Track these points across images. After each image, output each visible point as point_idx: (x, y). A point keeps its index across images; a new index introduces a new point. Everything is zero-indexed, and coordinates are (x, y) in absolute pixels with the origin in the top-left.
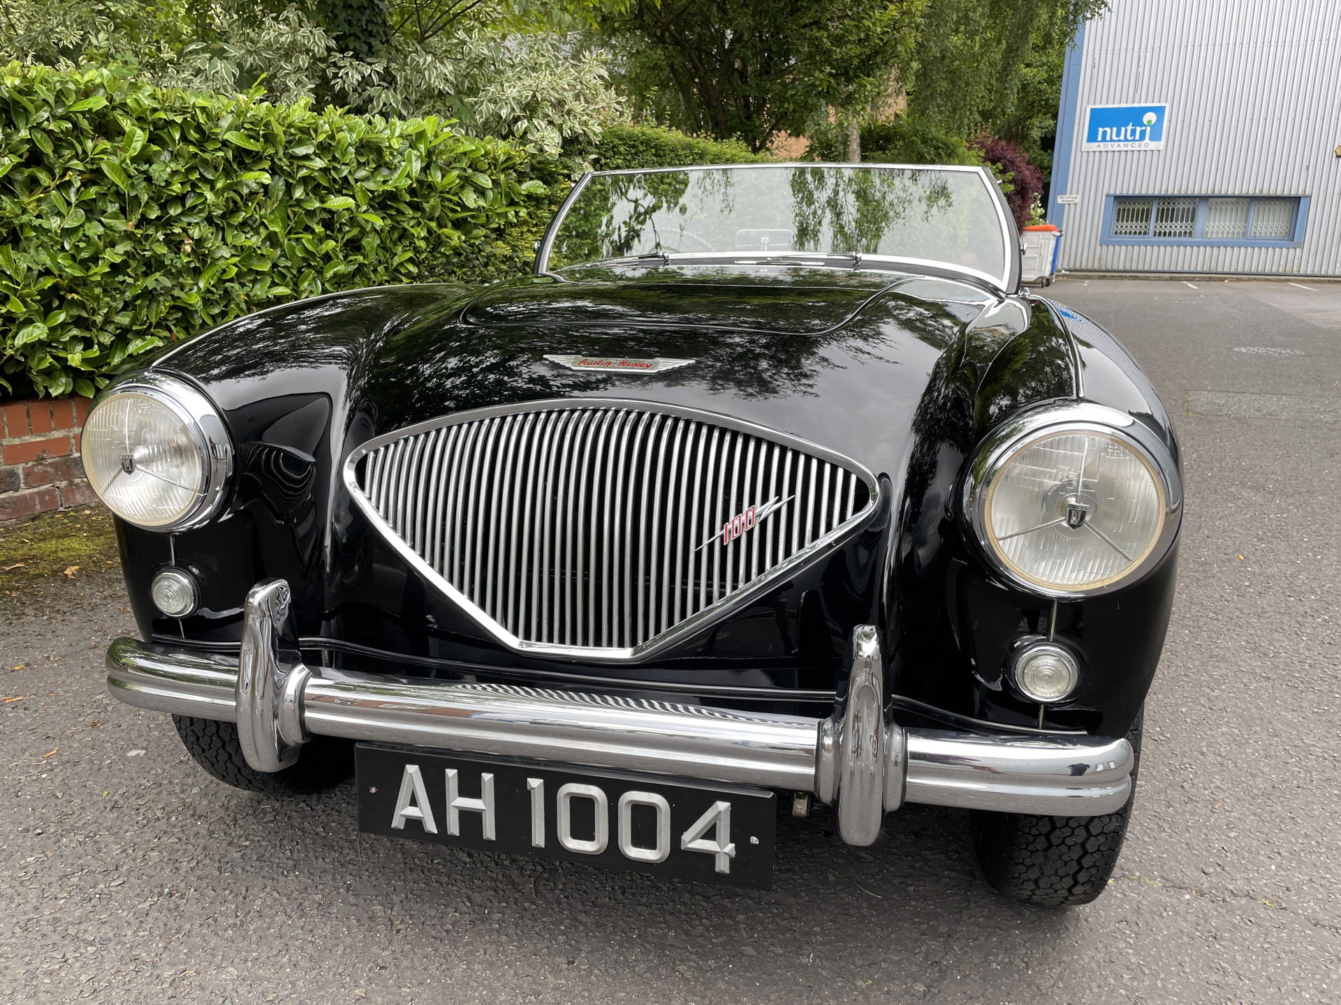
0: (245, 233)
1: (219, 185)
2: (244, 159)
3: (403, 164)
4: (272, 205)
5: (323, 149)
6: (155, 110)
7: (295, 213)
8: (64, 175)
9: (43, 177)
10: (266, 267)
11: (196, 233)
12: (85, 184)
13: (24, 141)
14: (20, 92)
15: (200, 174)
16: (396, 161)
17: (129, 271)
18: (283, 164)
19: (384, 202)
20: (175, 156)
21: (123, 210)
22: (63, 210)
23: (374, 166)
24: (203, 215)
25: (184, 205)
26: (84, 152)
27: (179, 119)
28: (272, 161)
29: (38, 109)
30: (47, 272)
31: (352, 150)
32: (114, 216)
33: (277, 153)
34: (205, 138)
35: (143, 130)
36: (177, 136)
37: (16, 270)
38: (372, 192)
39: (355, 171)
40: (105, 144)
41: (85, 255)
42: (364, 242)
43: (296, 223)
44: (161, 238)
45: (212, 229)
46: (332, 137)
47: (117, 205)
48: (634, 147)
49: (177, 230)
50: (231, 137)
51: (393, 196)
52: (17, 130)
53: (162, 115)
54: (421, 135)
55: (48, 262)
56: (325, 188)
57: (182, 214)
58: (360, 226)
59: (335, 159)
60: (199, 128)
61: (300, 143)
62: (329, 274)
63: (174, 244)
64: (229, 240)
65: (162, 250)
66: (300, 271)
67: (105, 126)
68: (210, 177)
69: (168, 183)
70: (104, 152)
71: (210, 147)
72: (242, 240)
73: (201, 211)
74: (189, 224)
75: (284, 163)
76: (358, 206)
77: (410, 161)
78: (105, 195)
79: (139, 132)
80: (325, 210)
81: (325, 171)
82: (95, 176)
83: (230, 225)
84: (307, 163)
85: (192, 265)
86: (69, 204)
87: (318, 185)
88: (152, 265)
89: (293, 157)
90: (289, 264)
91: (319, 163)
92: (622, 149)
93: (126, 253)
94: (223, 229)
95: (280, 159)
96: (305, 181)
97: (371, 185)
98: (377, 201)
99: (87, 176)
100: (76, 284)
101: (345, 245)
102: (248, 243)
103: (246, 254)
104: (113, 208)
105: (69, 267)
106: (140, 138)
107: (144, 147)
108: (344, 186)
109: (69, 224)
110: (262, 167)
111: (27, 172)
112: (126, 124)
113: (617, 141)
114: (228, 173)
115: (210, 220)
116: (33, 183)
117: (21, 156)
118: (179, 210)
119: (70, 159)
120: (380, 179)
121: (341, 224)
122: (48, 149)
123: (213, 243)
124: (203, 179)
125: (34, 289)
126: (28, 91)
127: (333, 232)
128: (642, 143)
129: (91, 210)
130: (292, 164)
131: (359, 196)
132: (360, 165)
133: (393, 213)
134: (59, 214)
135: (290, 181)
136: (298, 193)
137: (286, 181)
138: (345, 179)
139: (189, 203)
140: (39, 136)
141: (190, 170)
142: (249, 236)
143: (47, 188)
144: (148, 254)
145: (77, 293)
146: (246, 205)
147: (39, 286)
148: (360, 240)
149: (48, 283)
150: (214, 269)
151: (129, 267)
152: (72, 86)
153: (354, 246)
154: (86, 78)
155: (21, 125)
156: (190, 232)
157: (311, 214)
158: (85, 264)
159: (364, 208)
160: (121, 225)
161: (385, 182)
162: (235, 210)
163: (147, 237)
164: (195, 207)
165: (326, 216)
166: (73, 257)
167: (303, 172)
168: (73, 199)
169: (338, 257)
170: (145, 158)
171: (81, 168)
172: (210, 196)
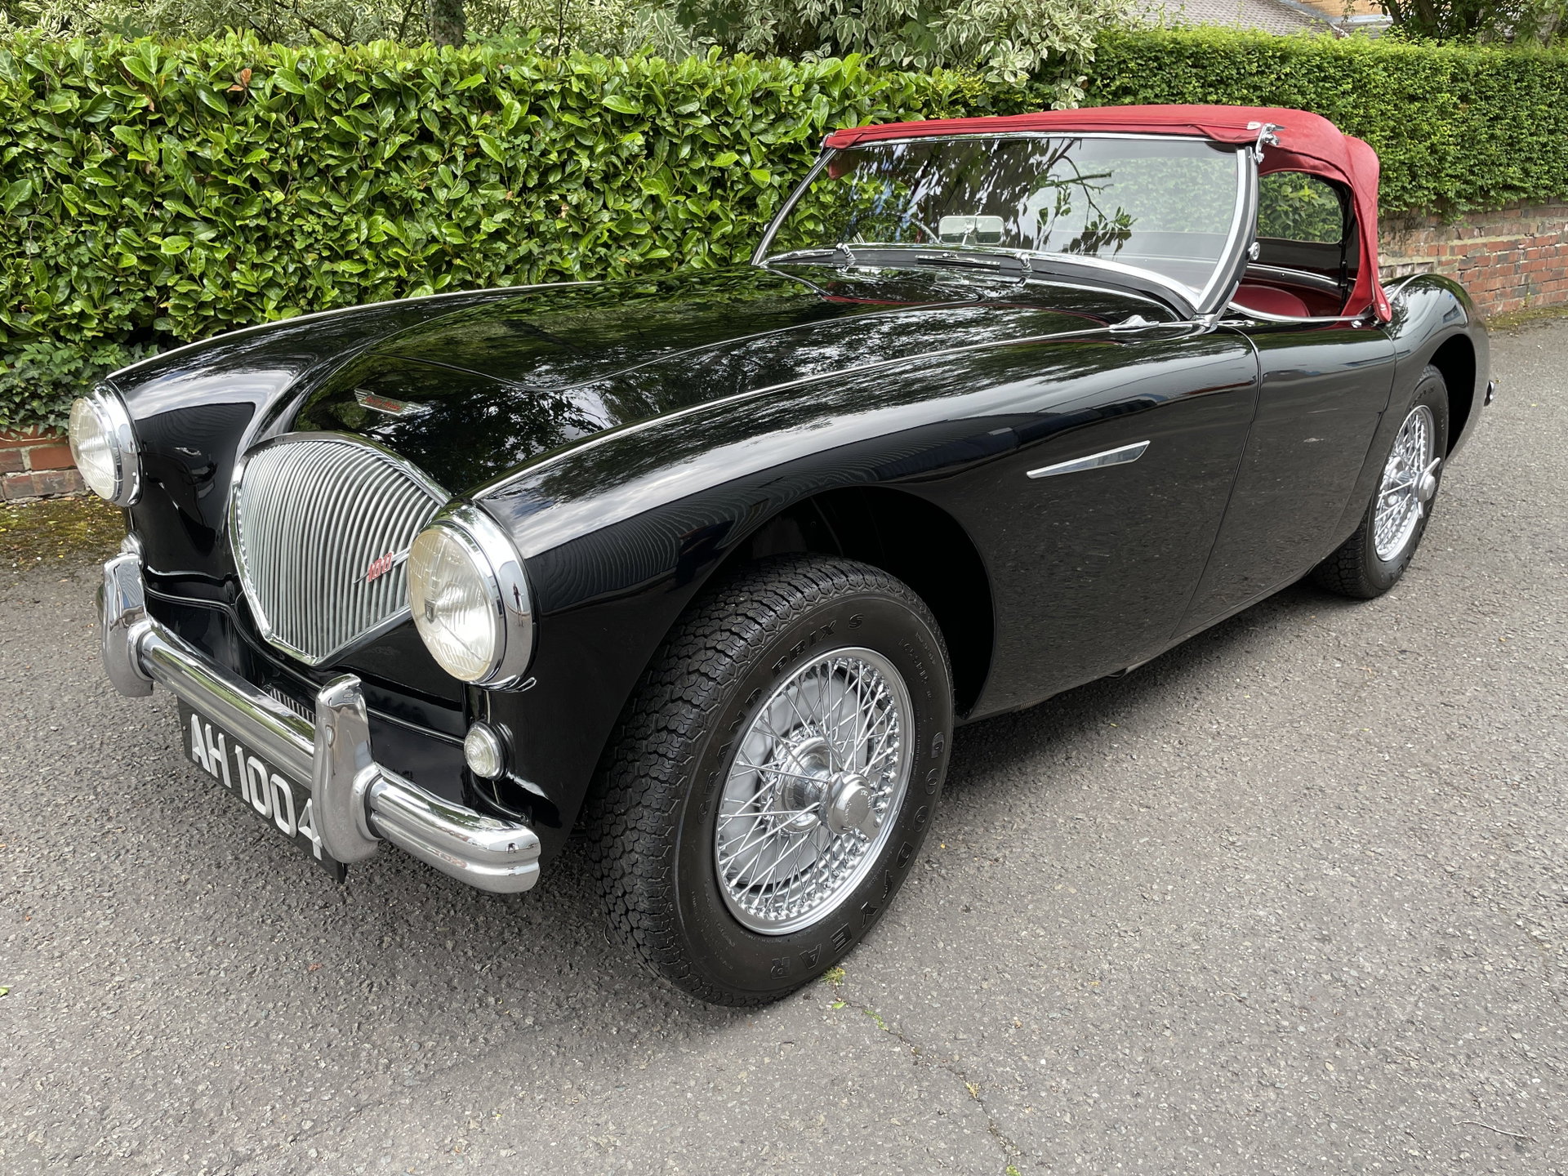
0: (625, 195)
1: (599, 149)
2: (623, 122)
3: (809, 111)
4: (655, 166)
5: (713, 103)
6: (535, 82)
7: (681, 174)
8: (450, 151)
9: (434, 154)
10: (644, 230)
11: (574, 199)
12: (467, 158)
13: (412, 121)
14: (409, 78)
15: (576, 141)
16: (798, 111)
17: (509, 238)
18: (666, 124)
19: (785, 157)
20: (558, 125)
21: (502, 181)
22: (449, 183)
23: (772, 117)
24: (581, 181)
25: (563, 172)
26: (468, 127)
27: (557, 89)
28: (653, 123)
29: (424, 92)
30: (433, 240)
31: (745, 102)
32: (493, 187)
33: (659, 111)
34: (585, 105)
35: (521, 102)
36: (556, 105)
37: (407, 238)
38: (767, 146)
39: (751, 125)
40: (487, 119)
41: (469, 223)
42: (759, 201)
43: (682, 183)
44: (542, 204)
45: (592, 195)
46: (722, 91)
47: (498, 177)
48: (1156, 59)
49: (555, 197)
50: (609, 101)
51: (796, 148)
52: (407, 110)
53: (541, 86)
54: (838, 76)
55: (436, 232)
56: (713, 145)
57: (562, 180)
58: (753, 183)
59: (728, 114)
60: (580, 95)
61: (686, 100)
62: (717, 235)
63: (553, 210)
64: (610, 204)
65: (539, 216)
66: (684, 232)
67: (485, 101)
68: (587, 143)
69: (544, 153)
70: (485, 128)
71: (590, 112)
72: (621, 205)
73: (579, 177)
74: (568, 190)
75: (668, 123)
76: (753, 162)
77: (817, 108)
78: (488, 166)
79: (517, 105)
80: (714, 168)
81: (714, 126)
82: (475, 152)
83: (611, 189)
84: (692, 122)
85: (570, 230)
86: (455, 176)
87: (705, 144)
88: (531, 231)
89: (678, 117)
90: (671, 226)
91: (706, 120)
92: (1132, 65)
93: (504, 221)
94: (604, 193)
95: (664, 119)
96: (693, 138)
97: (769, 138)
98: (778, 154)
99: (470, 151)
100: (458, 251)
101: (737, 203)
102: (627, 207)
103: (623, 218)
104: (494, 179)
105: (451, 235)
106: (517, 110)
107: (521, 120)
108: (735, 143)
109: (454, 195)
110: (642, 129)
111: (419, 147)
112: (505, 97)
113: (1125, 55)
114: (608, 136)
115: (588, 184)
116: (424, 159)
117: (412, 135)
118: (559, 177)
119: (456, 135)
120: (782, 130)
121: (733, 182)
122: (434, 128)
123: (591, 207)
124: (579, 145)
125: (420, 256)
126: (418, 74)
127: (725, 191)
128: (1171, 53)
129: (474, 181)
130: (676, 123)
131: (754, 151)
132: (756, 118)
133: (794, 166)
134: (446, 186)
135: (675, 140)
136: (685, 152)
137: (671, 142)
138: (737, 135)
139: (568, 169)
140: (428, 115)
141: (569, 137)
142: (630, 199)
143: (436, 164)
144: (527, 221)
145: (462, 259)
146: (626, 169)
147: (425, 254)
148: (755, 198)
149: (433, 249)
150: (591, 236)
151: (509, 233)
152: (454, 67)
153: (748, 203)
154: (472, 57)
155: (412, 105)
156: (569, 198)
157: (700, 172)
158: (468, 231)
159: (759, 164)
160: (500, 194)
161: (786, 133)
162: (617, 174)
163: (529, 205)
164: (574, 173)
165: (716, 174)
166: (458, 226)
167: (688, 132)
168: (459, 173)
169: (727, 216)
170: (521, 128)
171: (465, 143)
172: (586, 163)
